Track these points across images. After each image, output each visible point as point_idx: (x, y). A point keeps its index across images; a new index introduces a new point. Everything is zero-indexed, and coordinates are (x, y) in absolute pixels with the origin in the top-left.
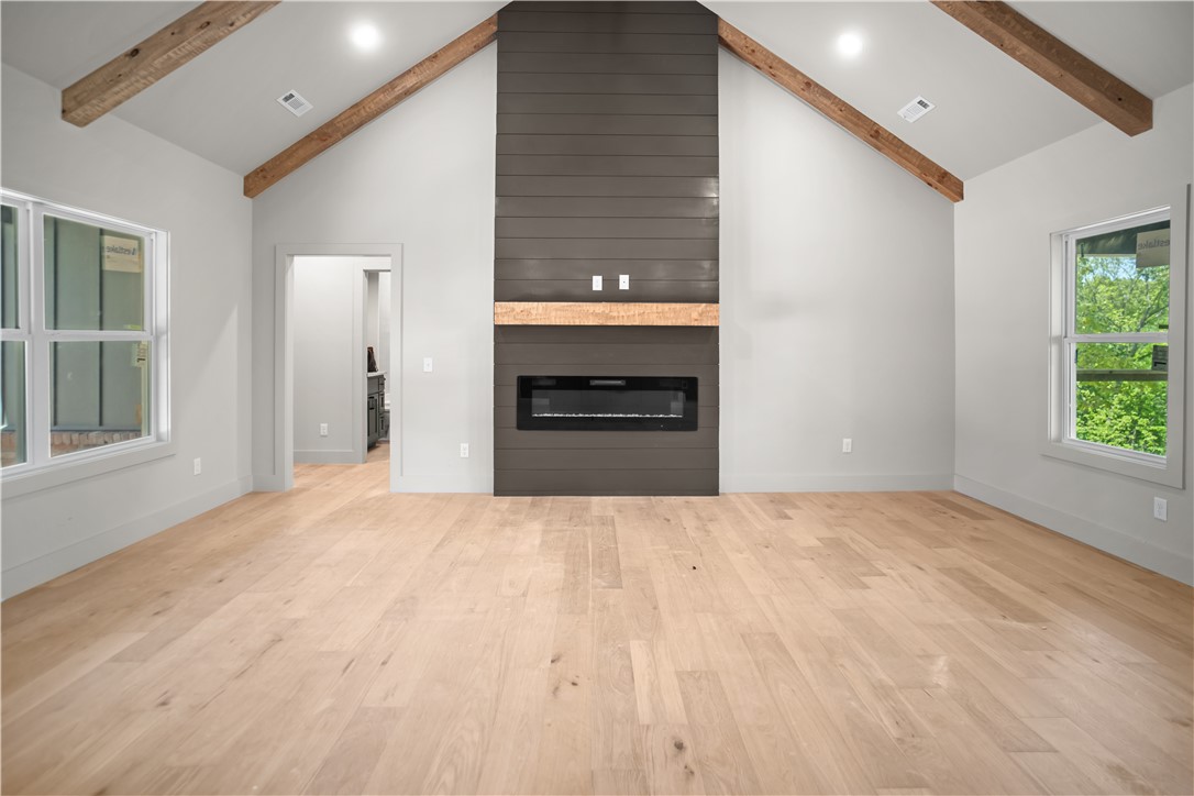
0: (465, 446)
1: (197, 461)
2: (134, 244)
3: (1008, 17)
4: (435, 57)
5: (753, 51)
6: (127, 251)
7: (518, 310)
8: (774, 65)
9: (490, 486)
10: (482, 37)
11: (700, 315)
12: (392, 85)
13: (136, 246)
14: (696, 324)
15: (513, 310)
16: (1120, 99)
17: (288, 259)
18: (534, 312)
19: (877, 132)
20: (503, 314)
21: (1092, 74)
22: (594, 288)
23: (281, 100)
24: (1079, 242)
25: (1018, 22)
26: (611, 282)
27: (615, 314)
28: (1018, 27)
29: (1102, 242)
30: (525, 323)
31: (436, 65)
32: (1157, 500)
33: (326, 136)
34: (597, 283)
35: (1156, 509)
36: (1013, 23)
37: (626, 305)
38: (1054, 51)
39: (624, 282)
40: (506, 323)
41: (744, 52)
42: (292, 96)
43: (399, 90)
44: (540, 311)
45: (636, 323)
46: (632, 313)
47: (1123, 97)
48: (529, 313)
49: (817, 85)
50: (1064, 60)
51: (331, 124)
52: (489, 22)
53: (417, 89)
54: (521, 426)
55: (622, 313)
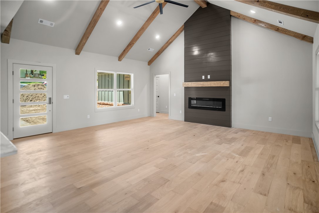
0: (181, 111)
1: (139, 109)
2: (129, 76)
3: (266, 3)
4: (174, 35)
5: (239, 16)
6: (128, 77)
7: (186, 84)
8: (245, 18)
9: (183, 120)
10: (181, 29)
11: (223, 84)
12: (168, 42)
13: (129, 77)
14: (222, 86)
16: (307, 16)
17: (154, 76)
18: (189, 84)
19: (278, 29)
20: (184, 85)
21: (296, 11)
22: (203, 79)
23: (148, 50)
25: (270, 4)
26: (206, 77)
28: (270, 5)
31: (174, 37)
33: (159, 53)
34: (203, 77)
36: (268, 4)
37: (207, 82)
38: (282, 8)
39: (209, 77)
41: (237, 17)
42: (149, 49)
43: (168, 43)
45: (209, 86)
47: (308, 15)
48: (189, 85)
49: (258, 20)
50: (286, 10)
51: (159, 51)
52: (183, 26)
53: (172, 42)
54: (189, 108)
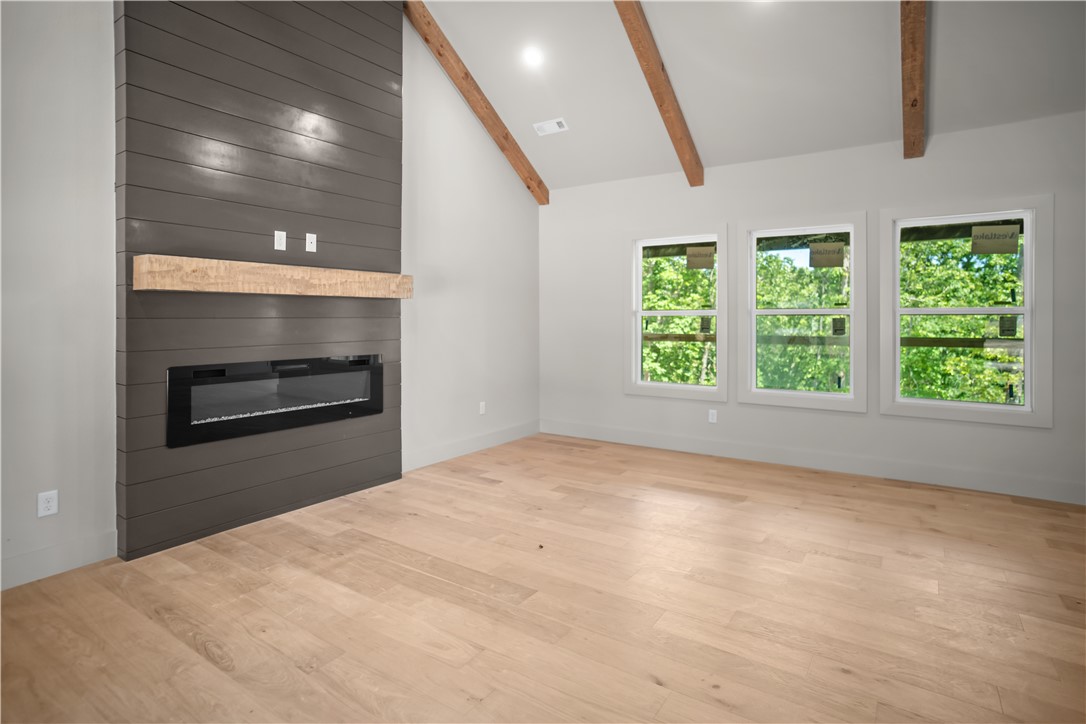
7: (188, 269)
8: (444, 45)
15: (179, 268)
18: (212, 274)
20: (163, 274)
22: (277, 247)
24: (644, 248)
26: (295, 240)
27: (316, 282)
29: (663, 250)
30: (199, 289)
32: (711, 411)
34: (280, 241)
35: (710, 417)
39: (311, 243)
40: (168, 288)
44: (222, 272)
46: (334, 281)
48: (205, 275)
55: (323, 282)
